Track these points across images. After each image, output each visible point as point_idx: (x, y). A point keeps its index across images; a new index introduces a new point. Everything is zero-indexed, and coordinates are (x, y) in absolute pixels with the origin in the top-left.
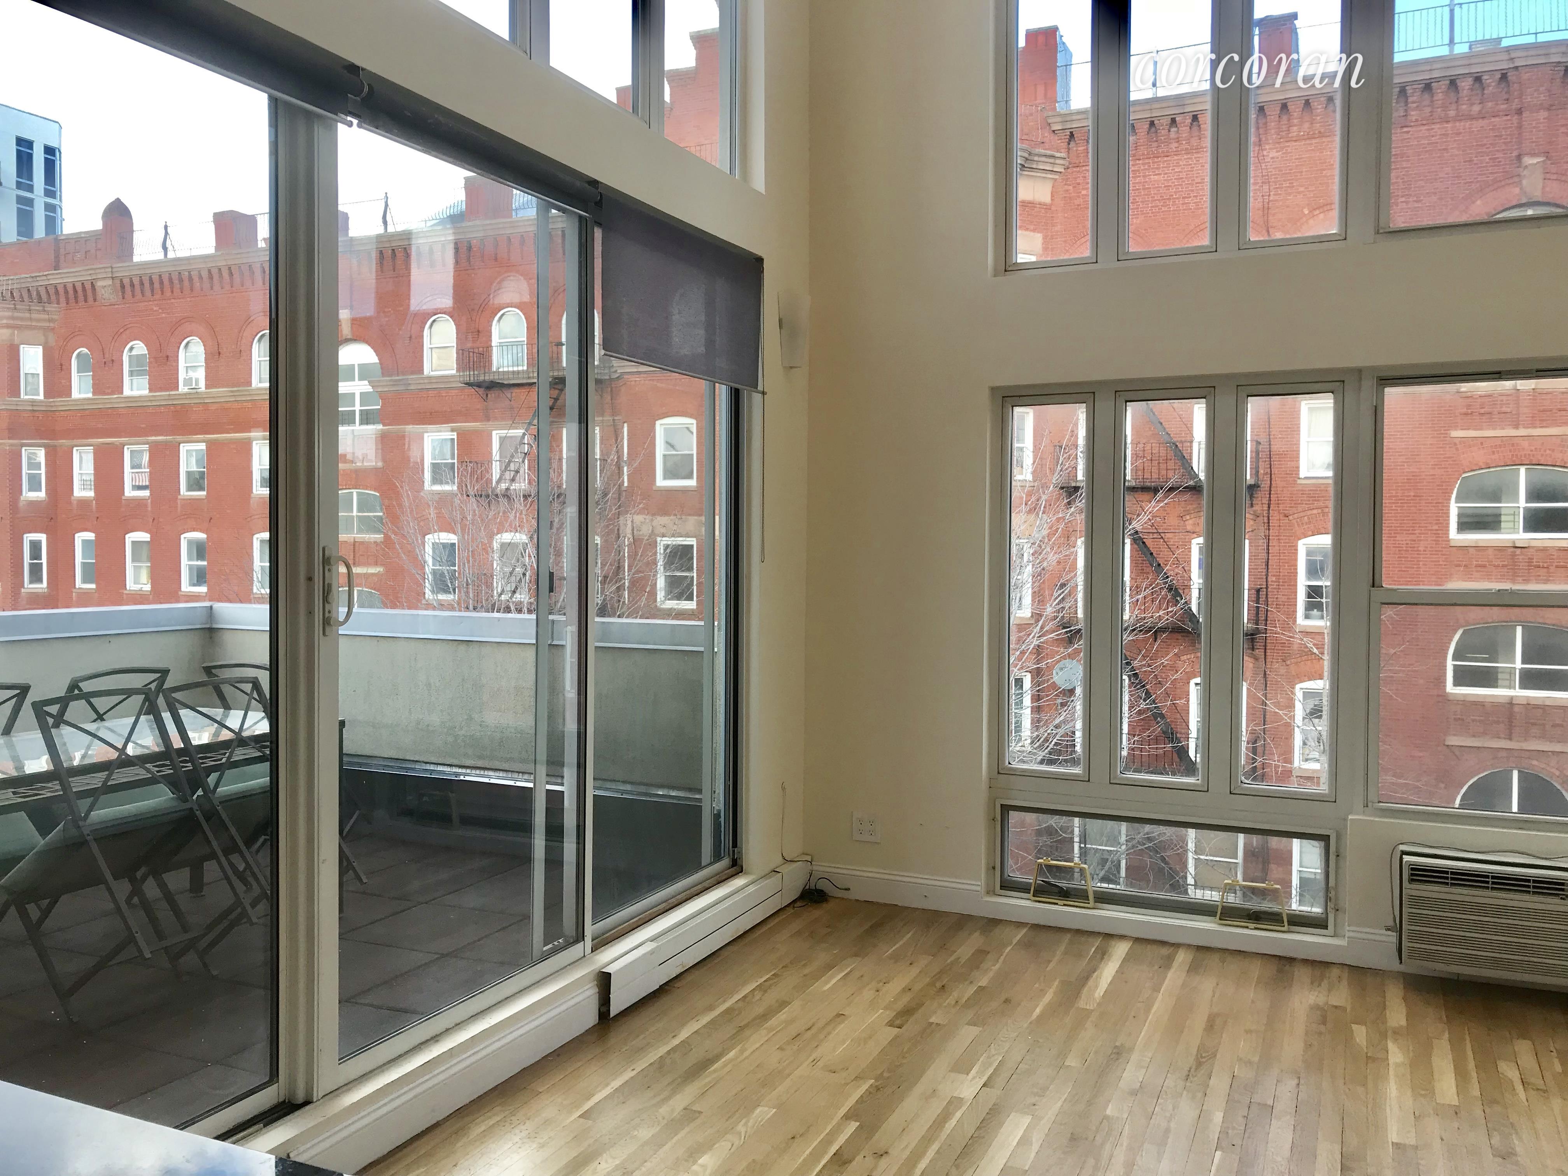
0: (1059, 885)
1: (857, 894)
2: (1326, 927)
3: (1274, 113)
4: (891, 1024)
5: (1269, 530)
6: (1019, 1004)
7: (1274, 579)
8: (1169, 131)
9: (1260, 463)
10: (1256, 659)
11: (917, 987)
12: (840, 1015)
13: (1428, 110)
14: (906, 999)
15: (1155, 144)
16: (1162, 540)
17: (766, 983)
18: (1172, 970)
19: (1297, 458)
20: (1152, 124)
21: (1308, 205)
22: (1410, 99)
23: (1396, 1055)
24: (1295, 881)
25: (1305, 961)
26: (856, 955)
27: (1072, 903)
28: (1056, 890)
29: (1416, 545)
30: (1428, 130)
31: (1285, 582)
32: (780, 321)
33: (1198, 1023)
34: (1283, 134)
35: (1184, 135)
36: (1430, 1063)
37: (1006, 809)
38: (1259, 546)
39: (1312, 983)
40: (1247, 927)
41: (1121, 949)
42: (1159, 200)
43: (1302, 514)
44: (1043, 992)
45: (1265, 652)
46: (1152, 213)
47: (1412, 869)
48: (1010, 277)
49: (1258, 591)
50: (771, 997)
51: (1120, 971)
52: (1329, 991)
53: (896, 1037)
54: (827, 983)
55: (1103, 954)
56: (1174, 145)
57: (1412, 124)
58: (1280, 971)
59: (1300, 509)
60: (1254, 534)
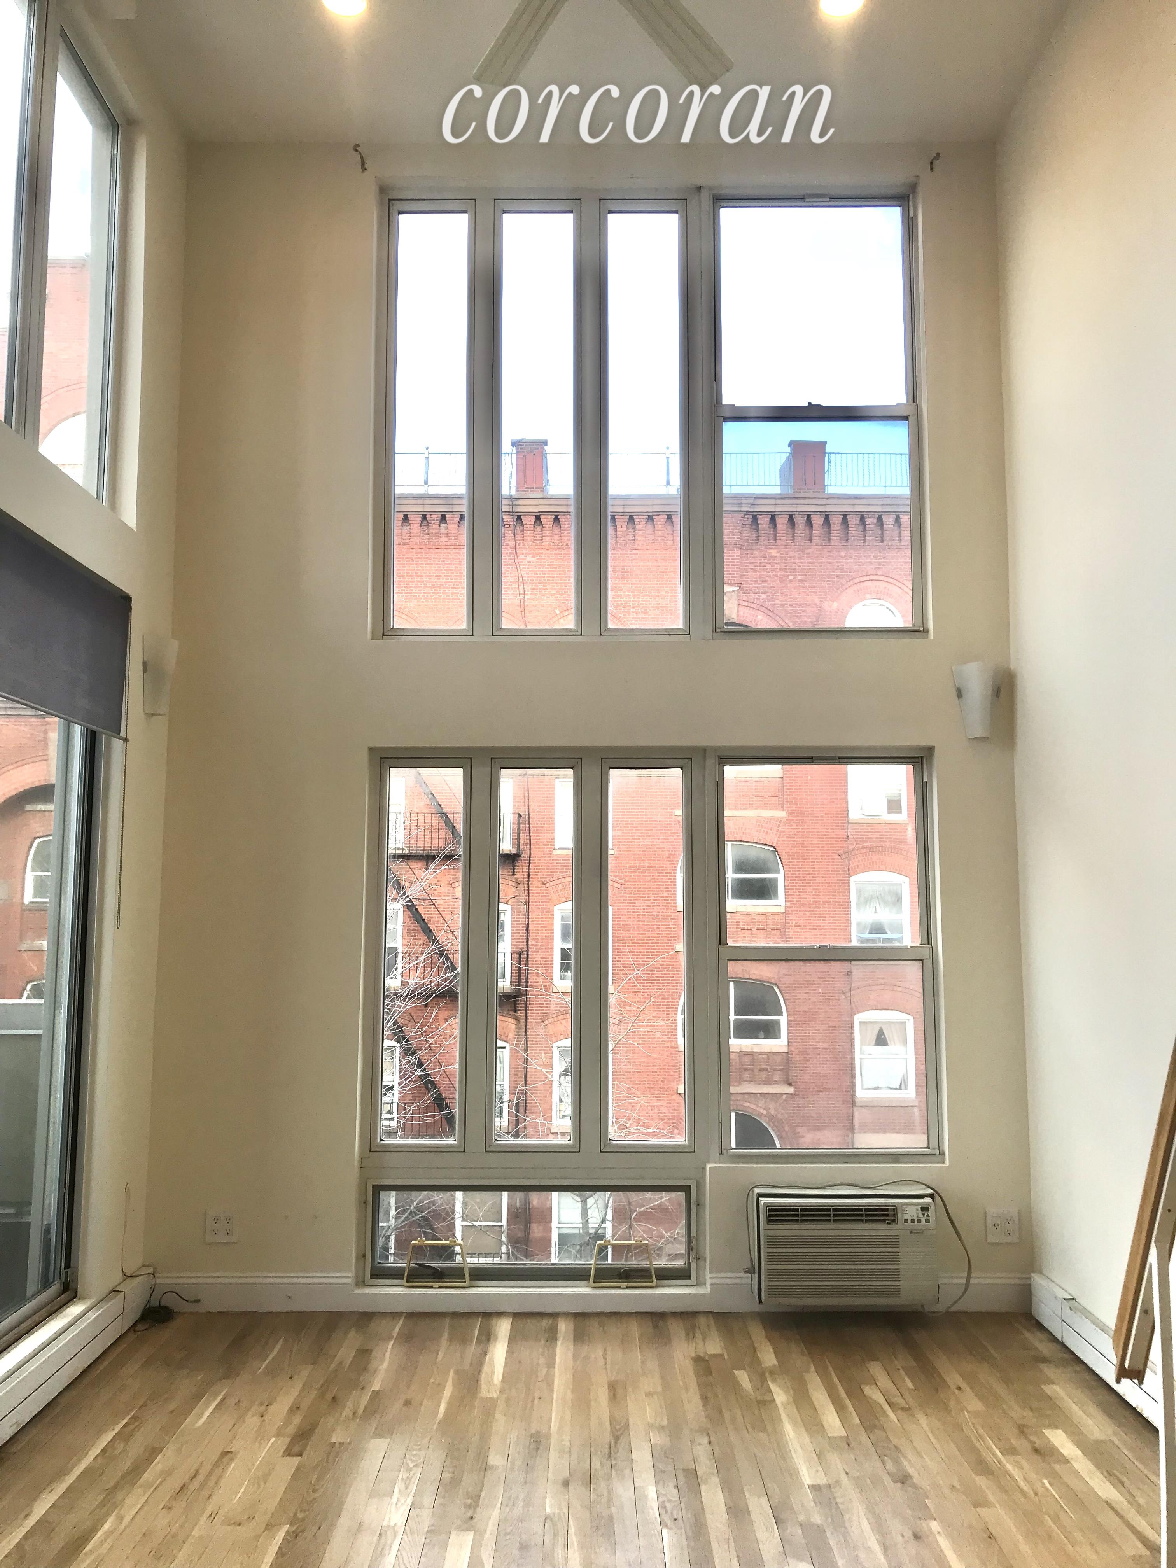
0: (432, 1265)
1: (211, 1305)
2: (688, 1277)
3: (530, 523)
4: (288, 1453)
5: (529, 896)
6: (421, 1404)
7: (533, 942)
8: (440, 526)
9: (521, 834)
10: (517, 1019)
11: (305, 1404)
12: (226, 1453)
13: (651, 537)
14: (297, 1420)
15: (426, 537)
16: (433, 906)
17: (125, 1430)
18: (559, 1343)
19: (552, 830)
20: (424, 518)
21: (559, 606)
22: (637, 527)
23: (780, 1396)
24: (555, 1238)
25: (675, 1314)
26: (226, 1377)
27: (448, 1284)
28: (429, 1272)
29: (651, 911)
30: (651, 554)
31: (543, 945)
32: (144, 664)
33: (602, 1395)
34: (538, 542)
35: (453, 532)
36: (809, 1397)
37: (378, 1189)
38: (521, 912)
39: (687, 1335)
40: (619, 1287)
41: (504, 1327)
42: (430, 587)
43: (557, 882)
44: (441, 1387)
45: (526, 1013)
46: (425, 599)
47: (770, 1210)
48: (390, 642)
49: (520, 954)
50: (135, 1448)
51: (510, 1352)
52: (704, 1339)
53: (298, 1469)
54: (200, 1416)
55: (487, 1337)
56: (444, 539)
57: (639, 548)
58: (656, 1327)
59: (555, 877)
60: (515, 900)
